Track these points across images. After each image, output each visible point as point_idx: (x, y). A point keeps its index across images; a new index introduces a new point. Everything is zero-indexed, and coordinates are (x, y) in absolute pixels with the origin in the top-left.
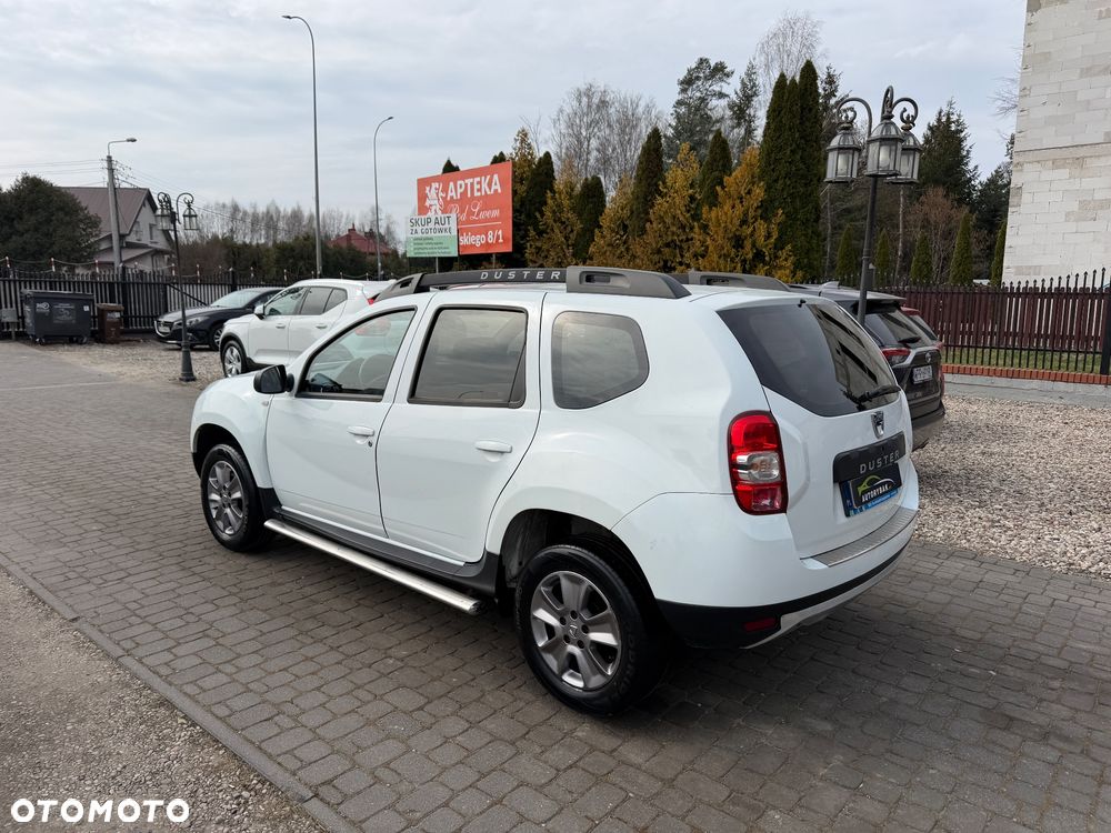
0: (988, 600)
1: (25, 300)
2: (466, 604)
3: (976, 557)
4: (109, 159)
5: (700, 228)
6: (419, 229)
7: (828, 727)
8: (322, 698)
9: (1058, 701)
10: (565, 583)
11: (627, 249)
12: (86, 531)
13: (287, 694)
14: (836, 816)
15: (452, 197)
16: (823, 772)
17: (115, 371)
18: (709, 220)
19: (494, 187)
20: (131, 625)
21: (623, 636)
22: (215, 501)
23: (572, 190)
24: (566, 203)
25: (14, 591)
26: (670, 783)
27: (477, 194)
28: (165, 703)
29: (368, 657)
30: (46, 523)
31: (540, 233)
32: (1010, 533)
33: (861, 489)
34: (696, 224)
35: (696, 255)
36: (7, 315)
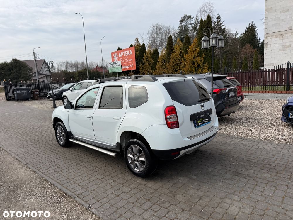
0: (243, 148)
1: (14, 90)
2: (113, 154)
3: (243, 138)
4: (34, 53)
5: (183, 60)
6: (112, 65)
7: (195, 177)
8: (81, 177)
9: (252, 169)
10: (134, 148)
11: (165, 67)
12: (29, 145)
13: (73, 177)
14: (192, 195)
15: (120, 57)
16: (192, 186)
17: (37, 106)
18: (185, 57)
19: (130, 53)
20: (39, 164)
21: (146, 159)
22: (58, 136)
23: (151, 52)
24: (149, 56)
25: (13, 159)
26: (157, 190)
27: (126, 55)
28: (46, 180)
29: (92, 168)
30: (20, 143)
31: (143, 64)
32: (252, 132)
33: (198, 122)
34: (182, 59)
35: (183, 67)
36: (10, 94)
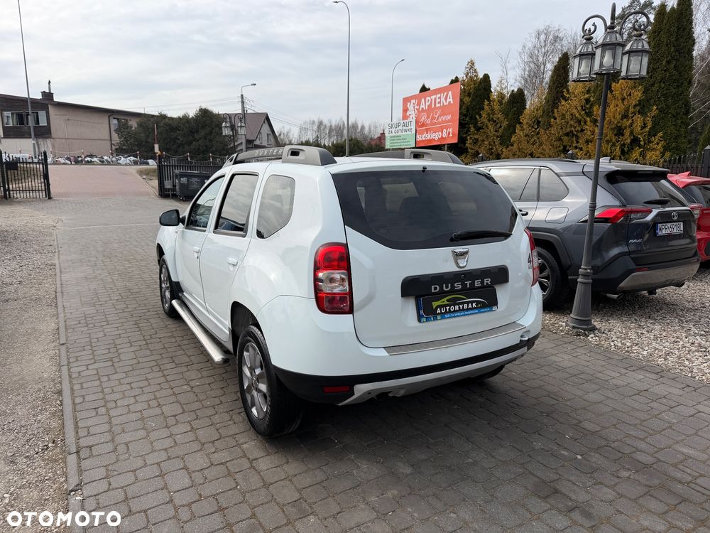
0: (636, 405)
1: (177, 176)
2: (217, 357)
4: (242, 96)
5: (591, 122)
6: (393, 130)
8: (132, 401)
10: (251, 350)
11: (539, 138)
12: (111, 300)
13: (118, 396)
15: (423, 109)
16: (373, 499)
18: (597, 115)
19: (448, 100)
20: (84, 350)
21: (268, 387)
22: (163, 288)
23: (503, 98)
24: (496, 107)
26: (268, 485)
27: (438, 105)
29: (177, 383)
30: (97, 294)
31: (478, 129)
33: (435, 304)
34: (588, 119)
35: (587, 142)
36: (168, 185)
